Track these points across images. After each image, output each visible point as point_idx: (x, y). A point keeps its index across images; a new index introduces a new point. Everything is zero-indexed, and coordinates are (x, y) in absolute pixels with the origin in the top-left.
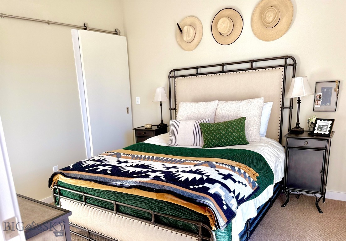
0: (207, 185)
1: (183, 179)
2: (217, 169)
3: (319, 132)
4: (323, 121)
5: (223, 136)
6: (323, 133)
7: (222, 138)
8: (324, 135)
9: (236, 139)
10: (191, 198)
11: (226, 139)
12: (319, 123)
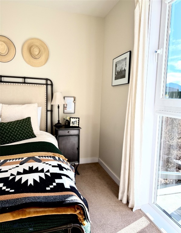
0: (58, 181)
1: (31, 182)
2: (47, 162)
3: (73, 125)
4: (74, 119)
5: (18, 133)
6: (75, 126)
7: (17, 134)
8: (76, 127)
9: (28, 134)
10: (59, 202)
11: (21, 135)
12: (72, 120)
